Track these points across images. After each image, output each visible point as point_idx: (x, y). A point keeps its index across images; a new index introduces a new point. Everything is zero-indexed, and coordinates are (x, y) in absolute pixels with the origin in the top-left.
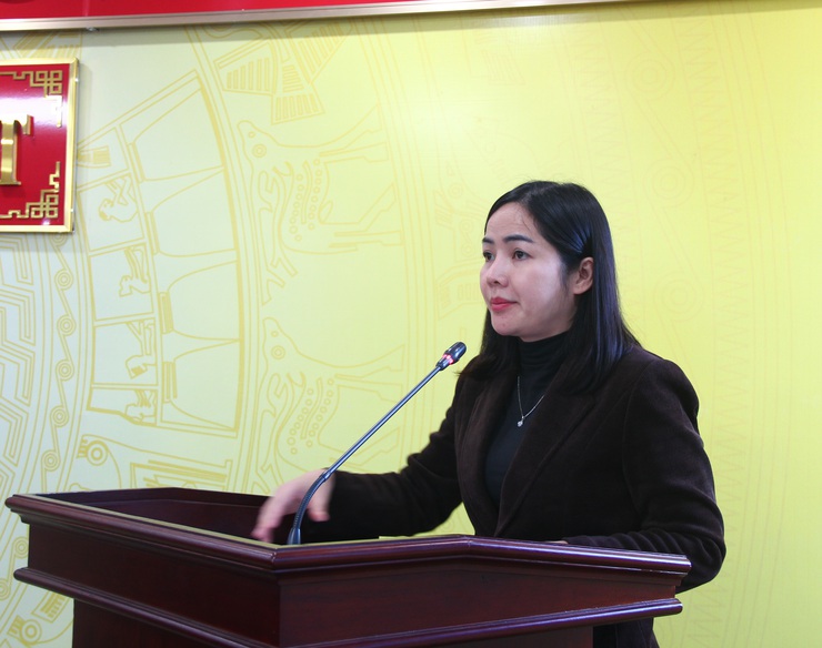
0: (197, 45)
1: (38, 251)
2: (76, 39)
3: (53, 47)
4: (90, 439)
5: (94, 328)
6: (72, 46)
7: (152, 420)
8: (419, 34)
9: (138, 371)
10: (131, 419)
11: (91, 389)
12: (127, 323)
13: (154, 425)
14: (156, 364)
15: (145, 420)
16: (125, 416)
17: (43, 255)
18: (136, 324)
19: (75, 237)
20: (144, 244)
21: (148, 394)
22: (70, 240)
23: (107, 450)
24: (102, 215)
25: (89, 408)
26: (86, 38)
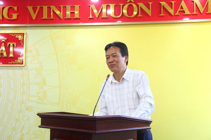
0: (50, 30)
1: (17, 69)
2: (25, 28)
3: (20, 29)
4: (29, 107)
5: (29, 85)
6: (24, 29)
7: (42, 103)
8: (94, 29)
9: (39, 93)
10: (37, 103)
11: (29, 97)
12: (36, 84)
13: (42, 104)
14: (42, 92)
15: (40, 103)
16: (36, 102)
17: (18, 70)
18: (38, 84)
19: (25, 67)
20: (40, 68)
21: (41, 97)
22: (24, 67)
23: (32, 109)
24: (31, 63)
25: (28, 100)
26: (27, 28)
